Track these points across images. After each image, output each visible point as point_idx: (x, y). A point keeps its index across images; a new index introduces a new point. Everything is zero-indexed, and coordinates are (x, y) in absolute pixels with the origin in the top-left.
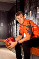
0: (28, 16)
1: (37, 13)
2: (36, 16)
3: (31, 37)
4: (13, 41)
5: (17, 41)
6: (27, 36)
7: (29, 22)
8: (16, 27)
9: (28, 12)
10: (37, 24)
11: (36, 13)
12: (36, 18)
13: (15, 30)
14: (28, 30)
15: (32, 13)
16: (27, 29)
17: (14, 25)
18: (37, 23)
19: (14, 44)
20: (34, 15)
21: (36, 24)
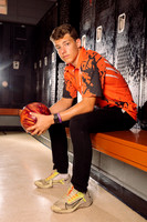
0: (92, 42)
1: (119, 32)
2: (114, 41)
3: (97, 103)
4: (42, 113)
5: (55, 115)
6: (86, 99)
7: (94, 57)
8: (57, 74)
9: (93, 30)
10: (116, 66)
11: (115, 33)
12: (114, 47)
13: (52, 81)
14: (88, 82)
15: (104, 32)
16: (85, 80)
17: (51, 69)
18: (116, 62)
19: (44, 121)
20: (109, 38)
21: (112, 66)
